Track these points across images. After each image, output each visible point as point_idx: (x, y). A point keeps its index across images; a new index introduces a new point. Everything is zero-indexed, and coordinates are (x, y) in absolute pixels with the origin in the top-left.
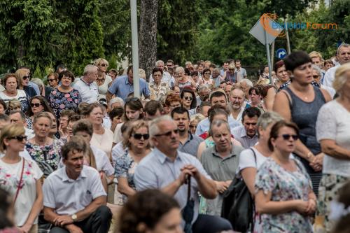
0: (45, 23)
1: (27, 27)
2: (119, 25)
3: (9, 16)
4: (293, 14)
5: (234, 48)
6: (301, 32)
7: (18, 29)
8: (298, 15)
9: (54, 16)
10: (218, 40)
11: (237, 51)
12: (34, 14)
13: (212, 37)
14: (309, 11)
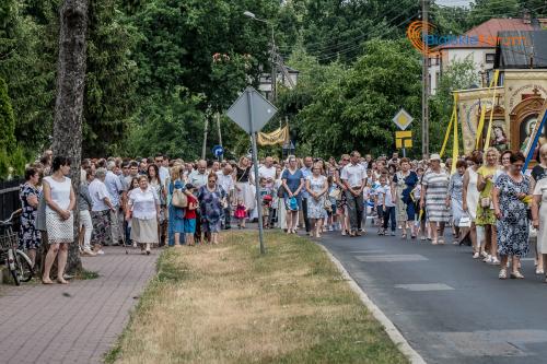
5: (165, 144)
10: (149, 136)
13: (142, 132)
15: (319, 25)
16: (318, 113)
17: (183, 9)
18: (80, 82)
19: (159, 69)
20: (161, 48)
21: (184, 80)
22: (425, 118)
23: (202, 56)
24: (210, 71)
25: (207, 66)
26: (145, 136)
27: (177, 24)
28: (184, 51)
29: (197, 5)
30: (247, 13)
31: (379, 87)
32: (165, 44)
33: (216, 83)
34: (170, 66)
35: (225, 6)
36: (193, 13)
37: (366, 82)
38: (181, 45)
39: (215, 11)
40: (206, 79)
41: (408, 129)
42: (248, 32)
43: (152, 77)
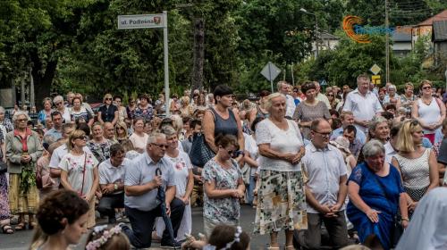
0: (135, 66)
1: (124, 68)
2: (187, 68)
3: (113, 62)
4: (295, 63)
5: (261, 82)
6: (300, 73)
7: (118, 69)
8: (298, 63)
9: (140, 62)
10: (252, 77)
11: (263, 84)
12: (128, 60)
13: (248, 76)
14: (305, 61)
15: (356, 9)
16: (336, 65)
17: (268, 7)
18: (201, 62)
19: (255, 40)
20: (255, 29)
21: (269, 46)
22: (387, 69)
23: (279, 32)
24: (283, 41)
25: (281, 38)
26: (249, 78)
27: (264, 15)
28: (268, 30)
29: (275, 5)
30: (302, 9)
31: (367, 52)
32: (257, 26)
33: (287, 48)
34: (261, 38)
35: (291, 5)
36: (273, 9)
37: (361, 49)
38: (267, 27)
39: (286, 8)
40: (280, 45)
41: (379, 74)
42: (304, 18)
43: (251, 45)
